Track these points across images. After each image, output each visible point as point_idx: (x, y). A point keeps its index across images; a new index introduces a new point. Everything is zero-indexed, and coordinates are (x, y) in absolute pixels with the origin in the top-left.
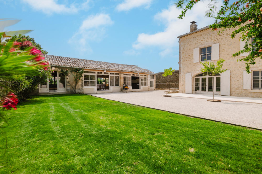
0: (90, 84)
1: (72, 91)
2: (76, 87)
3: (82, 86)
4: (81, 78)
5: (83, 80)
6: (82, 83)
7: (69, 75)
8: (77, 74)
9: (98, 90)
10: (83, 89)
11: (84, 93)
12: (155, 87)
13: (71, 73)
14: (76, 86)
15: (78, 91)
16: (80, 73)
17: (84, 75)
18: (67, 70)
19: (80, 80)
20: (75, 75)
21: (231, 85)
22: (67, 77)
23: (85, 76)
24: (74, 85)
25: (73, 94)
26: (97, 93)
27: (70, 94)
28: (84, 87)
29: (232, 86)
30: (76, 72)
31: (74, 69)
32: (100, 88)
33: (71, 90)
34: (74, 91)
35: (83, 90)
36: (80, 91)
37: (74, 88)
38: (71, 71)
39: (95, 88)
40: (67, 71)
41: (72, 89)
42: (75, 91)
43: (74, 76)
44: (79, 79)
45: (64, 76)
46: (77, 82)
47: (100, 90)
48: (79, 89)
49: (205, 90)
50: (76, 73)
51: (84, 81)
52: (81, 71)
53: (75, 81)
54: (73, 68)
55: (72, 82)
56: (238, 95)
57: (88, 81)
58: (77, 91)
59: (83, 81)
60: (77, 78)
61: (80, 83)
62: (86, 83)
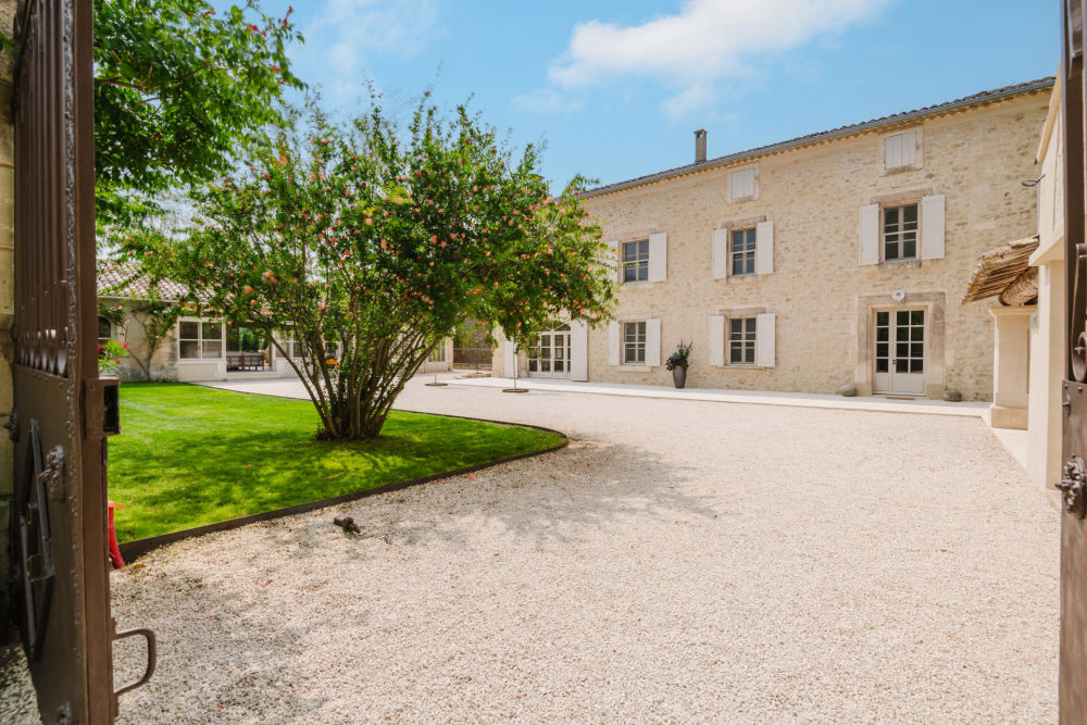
0: (200, 352)
1: (139, 374)
2: (152, 362)
3: (173, 357)
4: (169, 333)
5: (174, 340)
6: (174, 349)
7: (127, 322)
8: (155, 319)
9: (231, 369)
10: (176, 366)
11: (181, 380)
12: (451, 360)
13: (135, 316)
14: (150, 357)
15: (159, 373)
16: (165, 316)
17: (181, 323)
18: (120, 307)
19: (167, 339)
20: (148, 322)
21: (588, 354)
22: (120, 329)
23: (184, 326)
24: (144, 354)
25: (141, 382)
26: (225, 380)
27: (130, 382)
28: (181, 362)
29: (592, 357)
30: (152, 313)
31: (143, 305)
32: (243, 365)
33: (133, 370)
34: (143, 373)
35: (176, 369)
36: (163, 375)
37: (144, 364)
38: (133, 311)
39: (222, 364)
40: (120, 311)
41: (138, 368)
42: (148, 374)
43: (145, 327)
44: (163, 335)
45: (109, 325)
46: (153, 345)
47: (243, 370)
48: (162, 368)
49: (548, 369)
50: (151, 317)
51: (182, 343)
52: (167, 311)
53: (147, 342)
54: (140, 302)
55: (136, 344)
56: (601, 380)
57: (196, 343)
58: (154, 373)
59: (178, 344)
60: (155, 334)
61: (165, 349)
62: (187, 350)
